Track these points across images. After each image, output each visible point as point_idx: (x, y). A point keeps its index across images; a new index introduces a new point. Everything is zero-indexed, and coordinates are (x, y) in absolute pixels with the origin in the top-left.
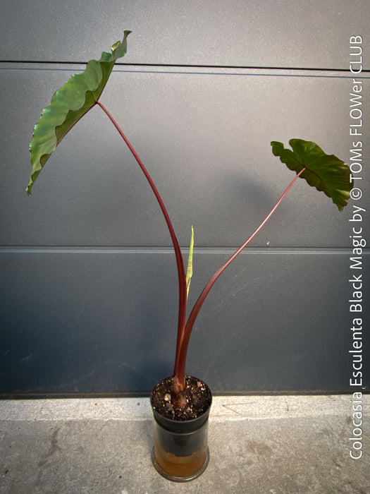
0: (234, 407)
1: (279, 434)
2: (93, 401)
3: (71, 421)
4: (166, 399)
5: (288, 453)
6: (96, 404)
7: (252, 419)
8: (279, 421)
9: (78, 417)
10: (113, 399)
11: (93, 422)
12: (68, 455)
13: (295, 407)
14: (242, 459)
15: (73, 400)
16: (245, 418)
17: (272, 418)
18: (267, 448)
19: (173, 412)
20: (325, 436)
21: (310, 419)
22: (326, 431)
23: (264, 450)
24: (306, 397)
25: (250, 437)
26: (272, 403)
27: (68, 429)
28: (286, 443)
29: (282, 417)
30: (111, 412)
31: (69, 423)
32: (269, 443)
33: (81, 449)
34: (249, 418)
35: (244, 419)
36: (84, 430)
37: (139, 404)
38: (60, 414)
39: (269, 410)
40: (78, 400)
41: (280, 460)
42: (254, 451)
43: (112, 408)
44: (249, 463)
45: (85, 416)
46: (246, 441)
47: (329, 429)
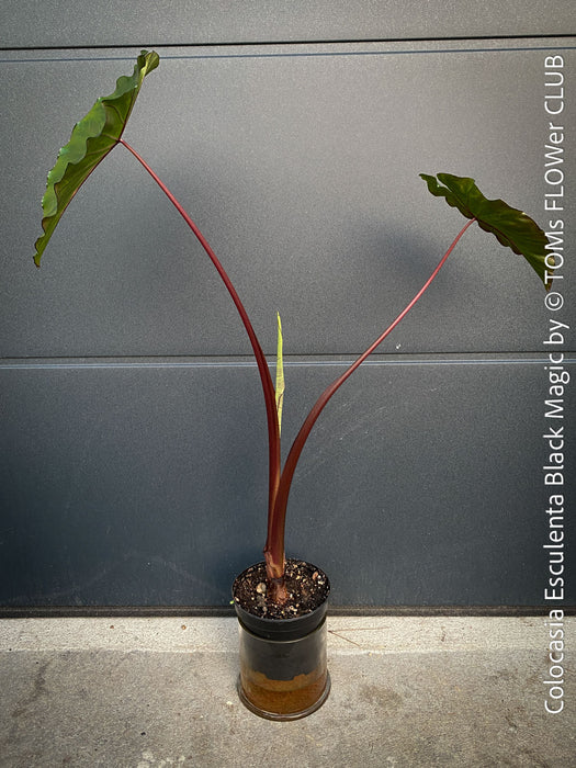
0: (348, 634)
1: (420, 677)
2: (107, 622)
3: (69, 652)
4: (259, 591)
5: (429, 704)
6: (112, 627)
7: (377, 652)
8: (426, 656)
9: (82, 647)
10: (141, 620)
11: (105, 654)
12: (61, 702)
13: (456, 635)
14: (349, 711)
15: (75, 619)
16: (366, 652)
17: (413, 651)
18: (394, 696)
19: (265, 609)
20: (501, 681)
21: (480, 655)
22: (504, 674)
23: (390, 699)
24: (480, 618)
25: (369, 680)
26: (418, 627)
27: (64, 663)
28: (430, 690)
29: (431, 650)
30: (136, 638)
31: (66, 655)
32: (400, 690)
33: (83, 694)
34: (372, 652)
35: (363, 652)
36: (89, 665)
37: (184, 627)
38: (51, 642)
39: (409, 640)
40: (81, 621)
41: (414, 715)
42: (371, 702)
43: (139, 634)
44: (360, 718)
45: (92, 644)
46: (360, 686)
47: (511, 670)
